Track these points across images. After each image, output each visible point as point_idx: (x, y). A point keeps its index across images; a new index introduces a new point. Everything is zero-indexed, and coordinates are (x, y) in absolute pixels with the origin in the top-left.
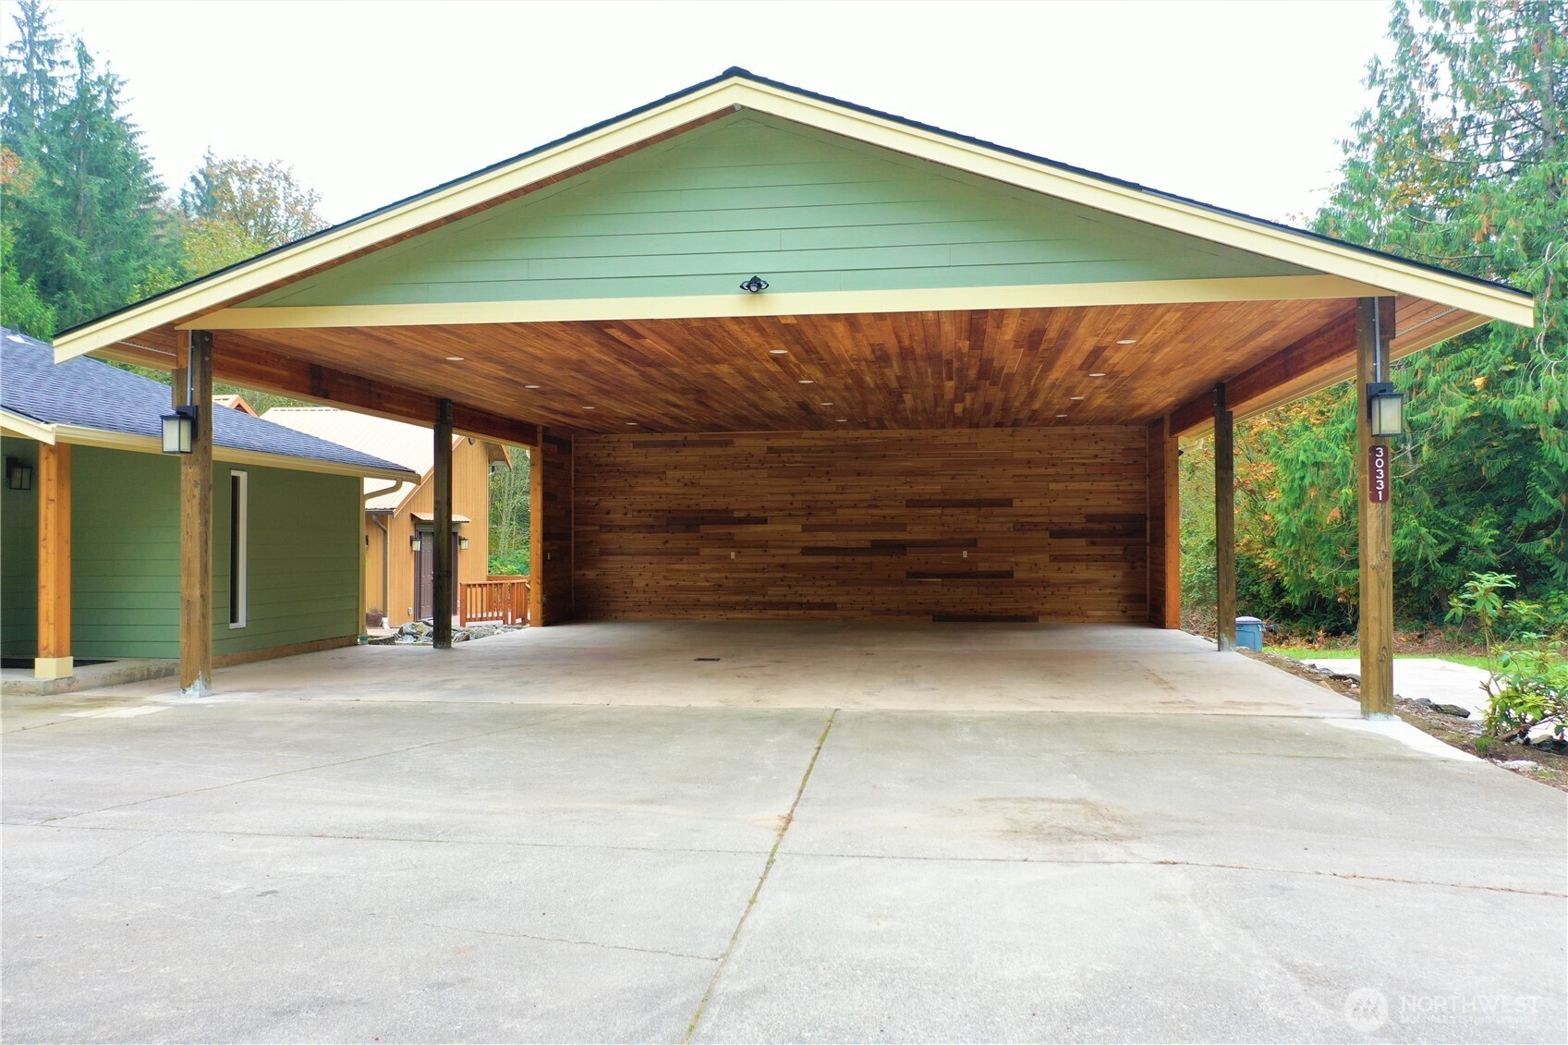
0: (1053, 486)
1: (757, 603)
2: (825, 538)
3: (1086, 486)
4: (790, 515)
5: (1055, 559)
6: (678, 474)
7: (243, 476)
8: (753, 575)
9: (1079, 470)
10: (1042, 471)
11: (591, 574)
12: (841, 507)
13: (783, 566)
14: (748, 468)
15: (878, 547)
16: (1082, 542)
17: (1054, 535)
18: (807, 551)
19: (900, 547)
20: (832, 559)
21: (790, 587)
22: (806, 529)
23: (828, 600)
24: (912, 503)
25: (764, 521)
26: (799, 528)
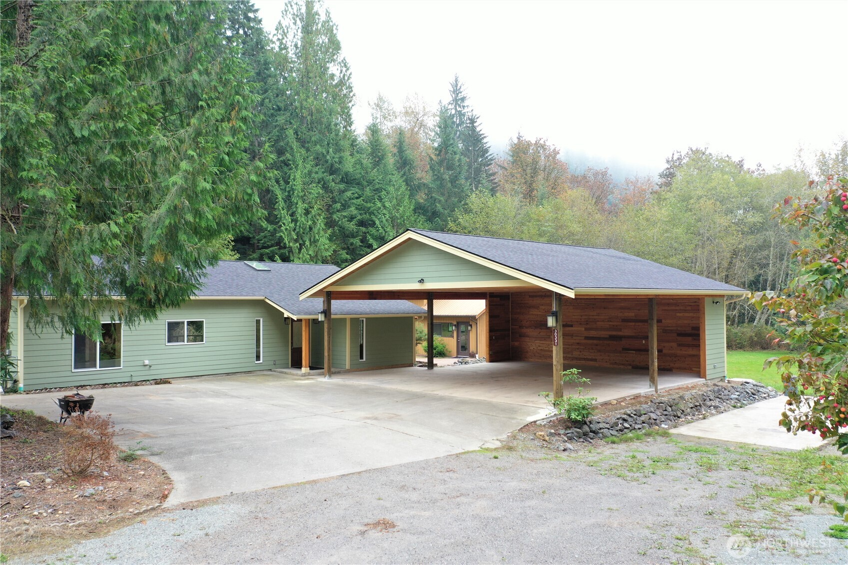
0: (678, 314)
1: (569, 358)
2: (593, 333)
3: (691, 314)
4: (581, 324)
5: (679, 345)
6: (543, 307)
7: (364, 319)
8: (568, 347)
9: (689, 308)
10: (674, 308)
11: (516, 344)
12: (598, 321)
13: (578, 344)
14: (566, 305)
15: (612, 338)
16: (690, 338)
17: (679, 335)
18: (587, 338)
19: (619, 338)
20: (595, 342)
21: (581, 352)
22: (586, 329)
23: (594, 358)
24: (624, 320)
25: (572, 326)
26: (583, 329)
